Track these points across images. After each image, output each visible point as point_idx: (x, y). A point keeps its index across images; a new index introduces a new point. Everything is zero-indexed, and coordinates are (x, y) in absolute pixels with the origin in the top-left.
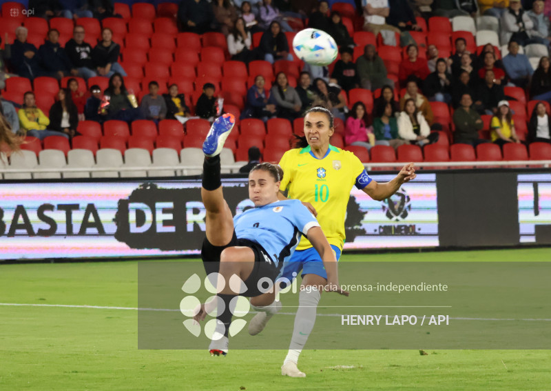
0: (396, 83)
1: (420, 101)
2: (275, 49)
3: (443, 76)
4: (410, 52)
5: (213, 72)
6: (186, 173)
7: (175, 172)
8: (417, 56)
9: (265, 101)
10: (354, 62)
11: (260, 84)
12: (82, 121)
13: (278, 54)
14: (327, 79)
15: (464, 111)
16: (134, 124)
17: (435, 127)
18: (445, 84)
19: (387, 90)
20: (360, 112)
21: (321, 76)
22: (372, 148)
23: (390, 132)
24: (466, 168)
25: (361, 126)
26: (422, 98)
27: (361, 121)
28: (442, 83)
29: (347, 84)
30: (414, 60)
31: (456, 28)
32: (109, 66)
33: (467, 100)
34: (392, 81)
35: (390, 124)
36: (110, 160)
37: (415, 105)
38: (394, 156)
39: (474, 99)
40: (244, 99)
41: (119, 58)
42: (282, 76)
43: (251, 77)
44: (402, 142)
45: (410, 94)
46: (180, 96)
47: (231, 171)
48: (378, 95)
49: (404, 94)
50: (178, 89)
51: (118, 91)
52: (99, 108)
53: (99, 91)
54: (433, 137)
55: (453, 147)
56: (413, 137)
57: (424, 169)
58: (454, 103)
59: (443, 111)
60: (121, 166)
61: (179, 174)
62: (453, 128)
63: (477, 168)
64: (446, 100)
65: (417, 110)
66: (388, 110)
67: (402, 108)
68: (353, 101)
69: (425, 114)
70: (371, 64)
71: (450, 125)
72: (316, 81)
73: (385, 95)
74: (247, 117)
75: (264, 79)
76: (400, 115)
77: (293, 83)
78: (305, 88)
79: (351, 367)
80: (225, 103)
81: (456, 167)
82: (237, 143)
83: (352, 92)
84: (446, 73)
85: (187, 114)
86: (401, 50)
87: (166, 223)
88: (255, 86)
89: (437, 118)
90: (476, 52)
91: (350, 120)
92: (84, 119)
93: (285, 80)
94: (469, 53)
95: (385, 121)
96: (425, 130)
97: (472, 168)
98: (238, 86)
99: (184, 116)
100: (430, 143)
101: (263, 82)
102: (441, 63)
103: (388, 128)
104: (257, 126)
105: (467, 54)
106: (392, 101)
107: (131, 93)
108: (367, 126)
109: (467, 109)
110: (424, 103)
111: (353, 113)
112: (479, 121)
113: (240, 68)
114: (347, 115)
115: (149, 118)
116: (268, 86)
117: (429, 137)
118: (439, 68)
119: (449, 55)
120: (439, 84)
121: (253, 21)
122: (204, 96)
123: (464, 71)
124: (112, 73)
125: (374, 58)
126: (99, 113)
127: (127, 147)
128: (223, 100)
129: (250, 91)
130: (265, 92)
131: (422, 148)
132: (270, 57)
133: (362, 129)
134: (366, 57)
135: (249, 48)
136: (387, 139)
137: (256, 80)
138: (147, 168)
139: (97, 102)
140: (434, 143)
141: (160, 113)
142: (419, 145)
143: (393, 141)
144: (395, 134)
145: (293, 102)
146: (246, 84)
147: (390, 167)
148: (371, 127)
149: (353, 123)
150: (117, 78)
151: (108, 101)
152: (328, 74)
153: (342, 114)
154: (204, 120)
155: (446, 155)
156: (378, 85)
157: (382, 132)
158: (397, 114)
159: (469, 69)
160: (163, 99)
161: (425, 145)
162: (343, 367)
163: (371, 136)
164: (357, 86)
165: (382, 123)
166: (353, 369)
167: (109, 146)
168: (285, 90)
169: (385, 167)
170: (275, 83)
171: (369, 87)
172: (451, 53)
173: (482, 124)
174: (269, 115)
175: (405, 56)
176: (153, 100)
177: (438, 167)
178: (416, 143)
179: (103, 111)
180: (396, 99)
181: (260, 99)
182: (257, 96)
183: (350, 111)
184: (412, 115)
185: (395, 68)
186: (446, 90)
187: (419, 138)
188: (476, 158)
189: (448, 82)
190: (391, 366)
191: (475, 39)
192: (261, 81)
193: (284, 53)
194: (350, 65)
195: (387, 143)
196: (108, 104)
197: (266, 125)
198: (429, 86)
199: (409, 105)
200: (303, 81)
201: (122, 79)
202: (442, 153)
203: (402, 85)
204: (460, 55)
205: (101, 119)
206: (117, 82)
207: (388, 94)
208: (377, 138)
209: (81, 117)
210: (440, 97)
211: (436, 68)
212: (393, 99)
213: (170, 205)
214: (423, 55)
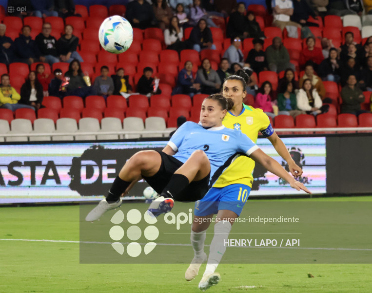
0: (296, 67)
1: (315, 80)
2: (202, 41)
3: (334, 61)
4: (309, 43)
5: (152, 58)
6: (127, 137)
7: (119, 136)
8: (314, 46)
9: (192, 81)
10: (264, 50)
11: (189, 68)
12: (46, 97)
13: (204, 44)
14: (242, 64)
15: (350, 89)
16: (88, 99)
17: (326, 101)
18: (336, 67)
19: (290, 72)
20: (267, 89)
21: (238, 61)
22: (276, 117)
23: (291, 105)
24: (349, 133)
25: (268, 100)
26: (316, 78)
27: (268, 96)
28: (333, 67)
29: (258, 68)
30: (312, 49)
31: (346, 24)
32: (69, 54)
33: (353, 80)
34: (294, 65)
35: (291, 98)
36: (68, 127)
37: (311, 84)
38: (293, 124)
39: (358, 79)
40: (175, 79)
41: (78, 48)
42: (207, 61)
43: (182, 62)
44: (299, 113)
45: (308, 75)
46: (126, 78)
47: (163, 135)
48: (282, 76)
49: (303, 75)
50: (124, 72)
51: (76, 73)
52: (60, 86)
53: (61, 74)
54: (324, 109)
55: (340, 117)
56: (309, 108)
57: (316, 134)
58: (342, 82)
59: (333, 89)
60: (75, 132)
61: (122, 138)
62: (341, 102)
63: (359, 132)
64: (336, 80)
65: (313, 87)
66: (290, 88)
67: (301, 86)
68: (262, 81)
69: (319, 90)
70: (278, 52)
71: (338, 99)
72: (233, 65)
73: (287, 76)
74: (177, 93)
75: (193, 64)
76: (299, 92)
77: (215, 67)
78: (224, 71)
79: (253, 287)
80: (160, 82)
81: (342, 131)
82: (168, 114)
83: (261, 74)
84: (336, 59)
85: (130, 91)
86: (301, 41)
87: (110, 175)
88: (185, 69)
89: (328, 93)
90: (361, 43)
91: (259, 95)
92: (48, 95)
93: (209, 65)
94: (355, 43)
95: (287, 96)
96: (319, 103)
97: (354, 132)
98: (172, 69)
99: (127, 92)
100: (322, 113)
101: (191, 66)
102: (333, 52)
103: (289, 102)
104: (185, 101)
105: (353, 44)
106: (293, 81)
107: (86, 75)
108: (273, 100)
109: (352, 87)
110: (318, 83)
111: (262, 90)
112: (361, 96)
113: (173, 56)
114: (257, 92)
115: (100, 94)
116: (195, 69)
117: (322, 109)
118: (332, 55)
119: (340, 45)
120: (332, 68)
121: (185, 19)
122: (144, 78)
123: (350, 57)
124: (72, 59)
125: (280, 47)
126: (60, 90)
127: (81, 117)
128: (159, 80)
129: (181, 73)
130: (193, 74)
131: (316, 117)
132: (197, 47)
133: (269, 102)
134: (274, 46)
135: (181, 40)
136: (288, 110)
137: (185, 64)
138: (96, 133)
139: (59, 82)
140: (325, 113)
141: (109, 90)
142: (313, 115)
143: (292, 112)
144: (294, 106)
145: (215, 81)
146: (178, 68)
147: (290, 132)
148: (276, 101)
149: (261, 97)
150: (76, 63)
151: (68, 81)
152: (243, 60)
153: (253, 90)
154: (143, 95)
155: (335, 123)
156: (283, 68)
157: (284, 105)
158: (296, 90)
159: (353, 55)
160: (111, 80)
161: (318, 114)
162: (247, 287)
163: (275, 108)
164: (265, 69)
165: (284, 98)
166: (255, 289)
167: (67, 116)
168: (208, 73)
169: (285, 132)
170: (201, 67)
171: (275, 70)
172: (341, 43)
173: (364, 98)
174: (195, 91)
175: (305, 46)
176: (104, 80)
177: (328, 131)
178: (311, 113)
179: (63, 89)
180: (296, 79)
181: (189, 79)
182: (186, 77)
183: (259, 89)
184: (308, 92)
185: (296, 55)
186: (336, 73)
187: (313, 109)
188: (358, 125)
189: (338, 66)
190: (285, 286)
191: (360, 32)
192: (189, 65)
193: (209, 43)
194: (261, 53)
195: (287, 113)
196: (67, 83)
197: (192, 99)
198: (322, 69)
199: (307, 84)
200: (223, 65)
201: (79, 64)
202: (331, 121)
203: (302, 68)
204: (348, 45)
205: (61, 95)
206: (76, 66)
207: (290, 75)
208: (280, 110)
209: (46, 93)
210: (331, 77)
211: (330, 56)
212: (294, 78)
213: (114, 162)
214: (319, 45)
